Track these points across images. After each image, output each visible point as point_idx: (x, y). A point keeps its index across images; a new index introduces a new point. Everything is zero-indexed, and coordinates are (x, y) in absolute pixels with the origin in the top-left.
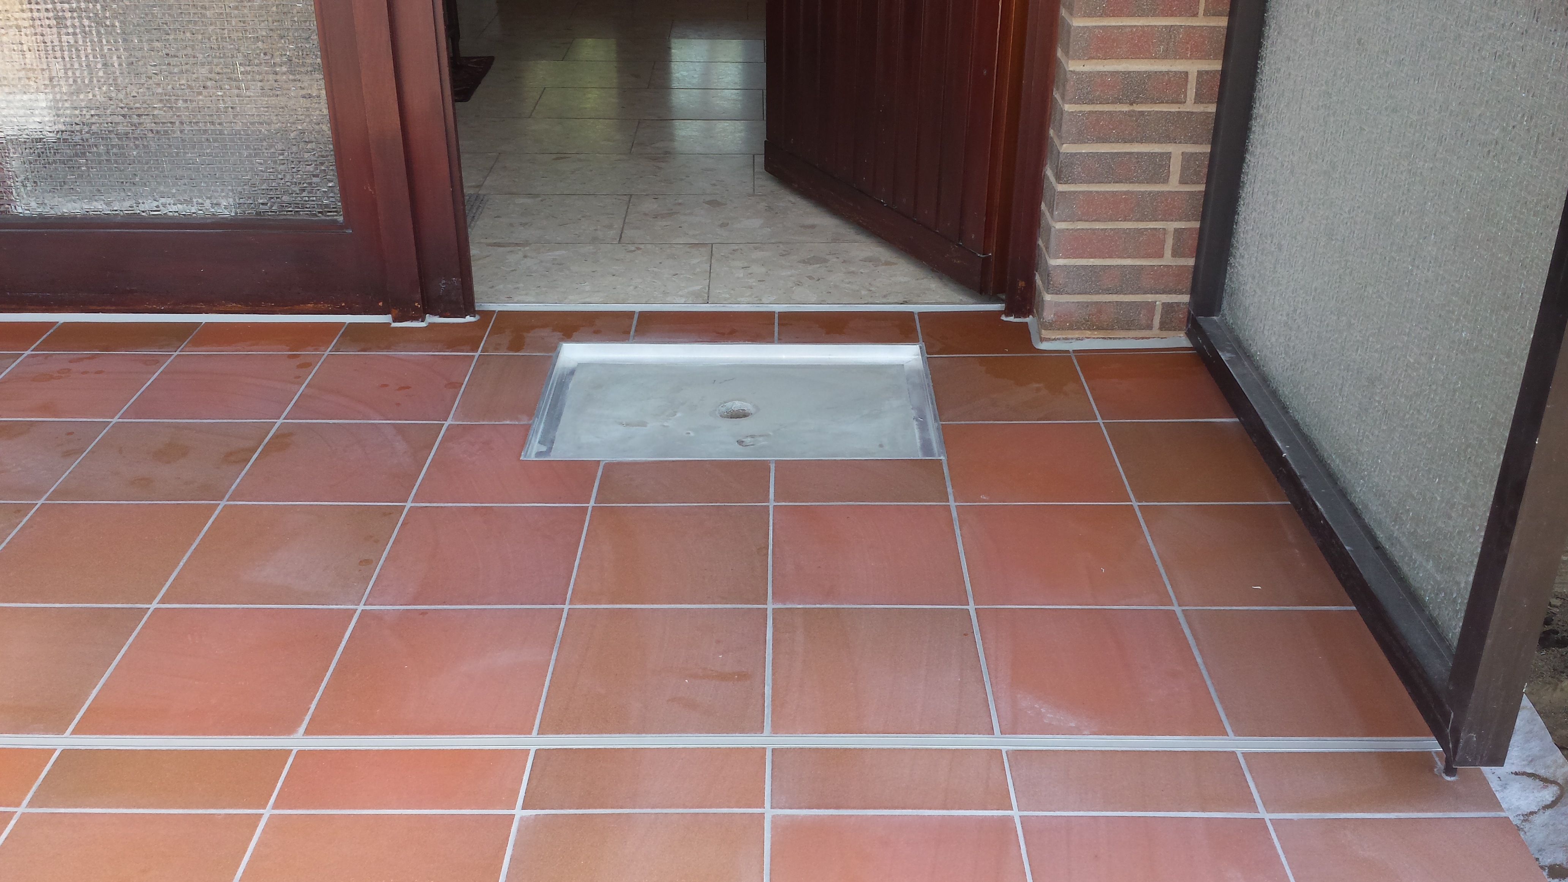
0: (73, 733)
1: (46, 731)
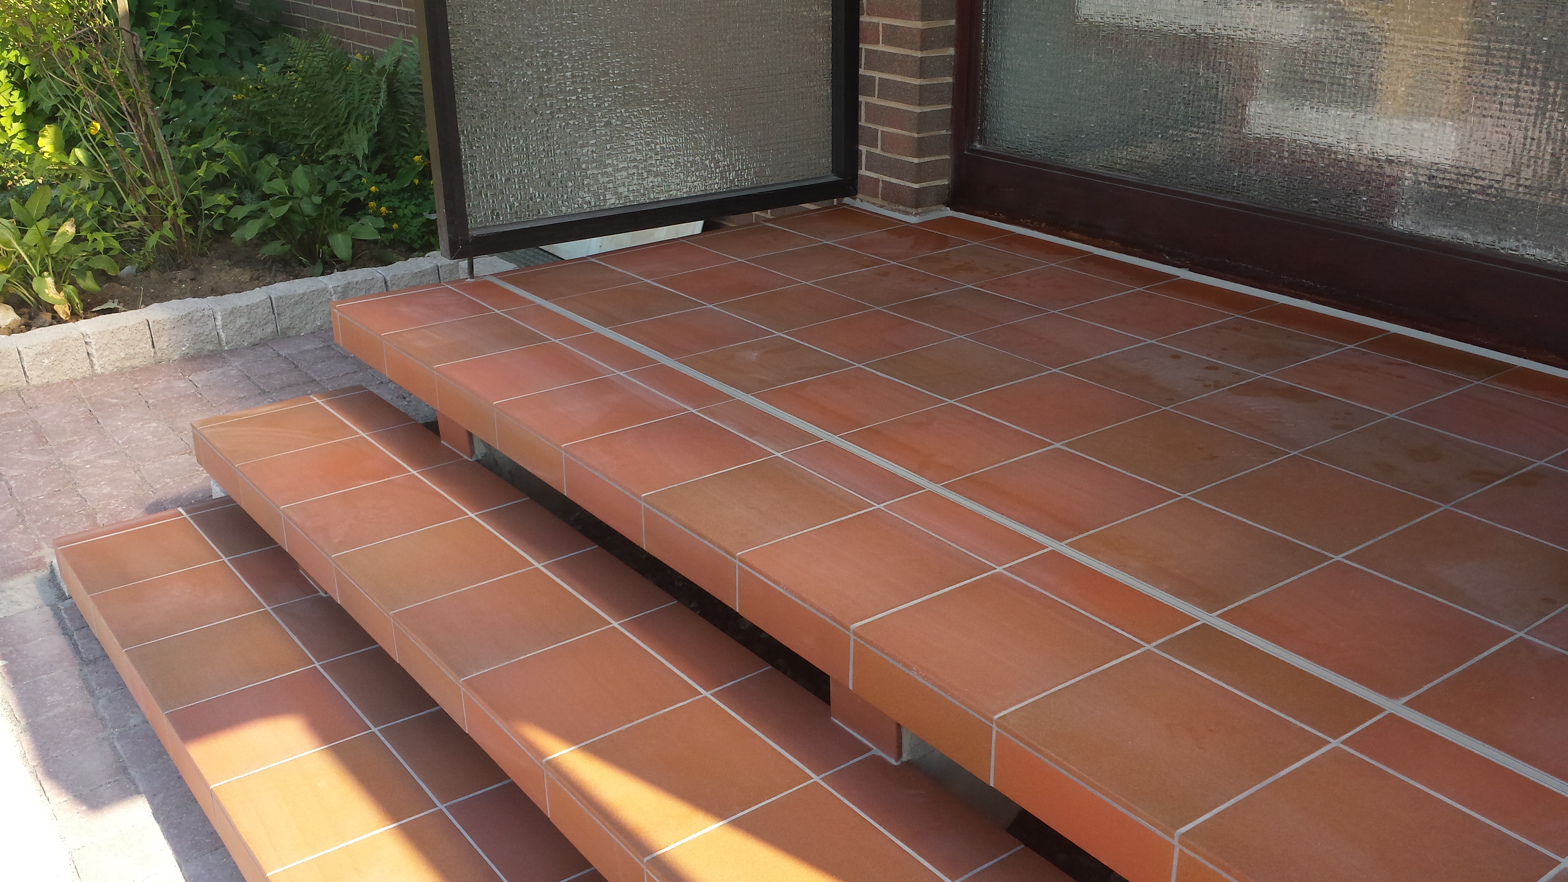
0: (1218, 616)
1: (1200, 606)
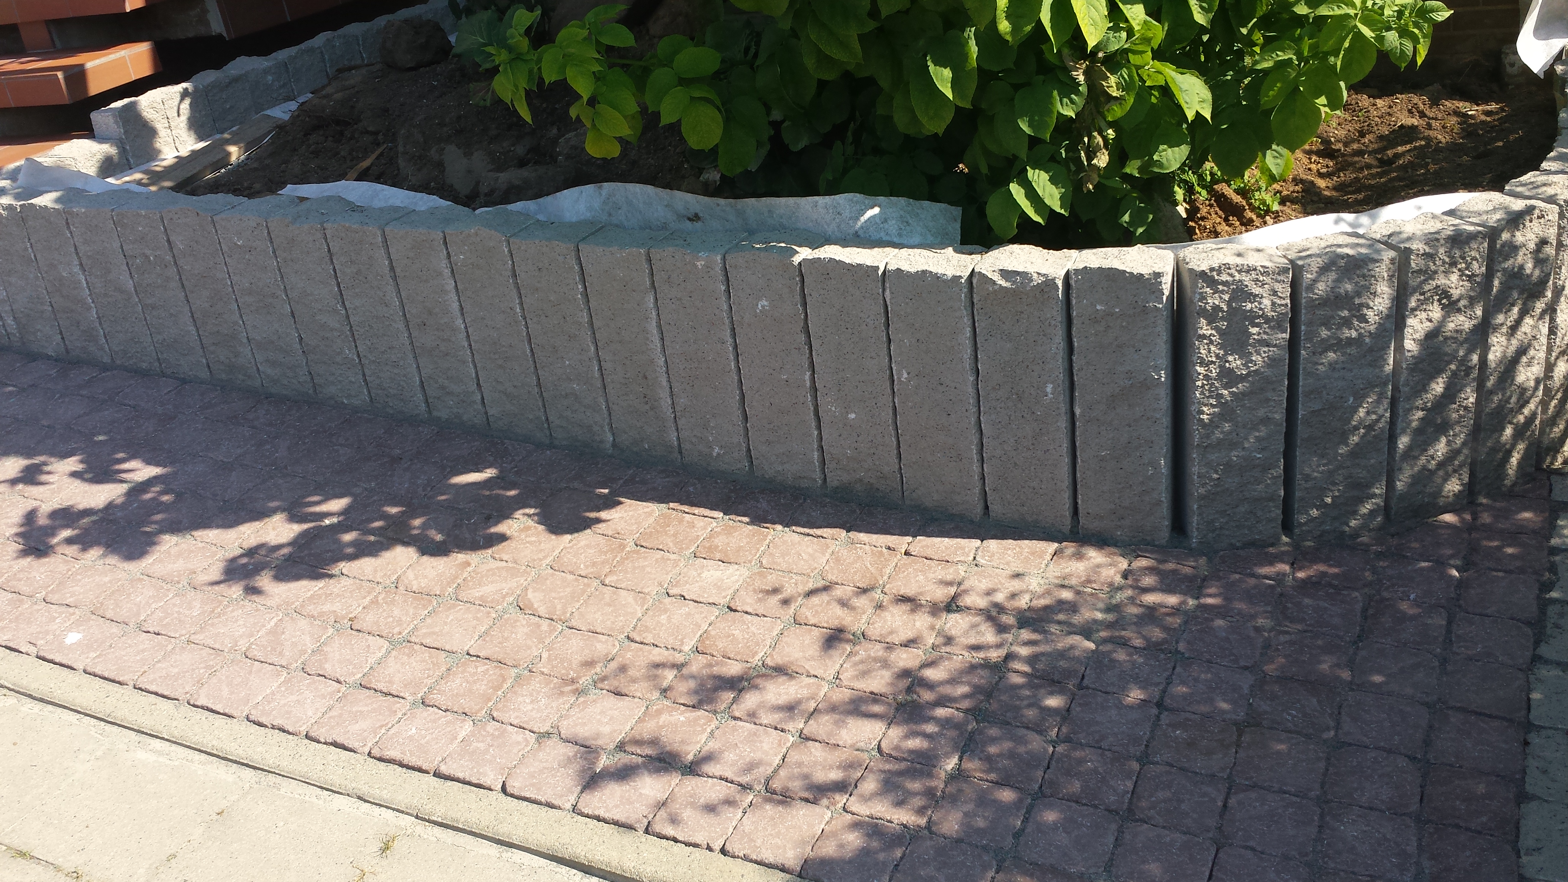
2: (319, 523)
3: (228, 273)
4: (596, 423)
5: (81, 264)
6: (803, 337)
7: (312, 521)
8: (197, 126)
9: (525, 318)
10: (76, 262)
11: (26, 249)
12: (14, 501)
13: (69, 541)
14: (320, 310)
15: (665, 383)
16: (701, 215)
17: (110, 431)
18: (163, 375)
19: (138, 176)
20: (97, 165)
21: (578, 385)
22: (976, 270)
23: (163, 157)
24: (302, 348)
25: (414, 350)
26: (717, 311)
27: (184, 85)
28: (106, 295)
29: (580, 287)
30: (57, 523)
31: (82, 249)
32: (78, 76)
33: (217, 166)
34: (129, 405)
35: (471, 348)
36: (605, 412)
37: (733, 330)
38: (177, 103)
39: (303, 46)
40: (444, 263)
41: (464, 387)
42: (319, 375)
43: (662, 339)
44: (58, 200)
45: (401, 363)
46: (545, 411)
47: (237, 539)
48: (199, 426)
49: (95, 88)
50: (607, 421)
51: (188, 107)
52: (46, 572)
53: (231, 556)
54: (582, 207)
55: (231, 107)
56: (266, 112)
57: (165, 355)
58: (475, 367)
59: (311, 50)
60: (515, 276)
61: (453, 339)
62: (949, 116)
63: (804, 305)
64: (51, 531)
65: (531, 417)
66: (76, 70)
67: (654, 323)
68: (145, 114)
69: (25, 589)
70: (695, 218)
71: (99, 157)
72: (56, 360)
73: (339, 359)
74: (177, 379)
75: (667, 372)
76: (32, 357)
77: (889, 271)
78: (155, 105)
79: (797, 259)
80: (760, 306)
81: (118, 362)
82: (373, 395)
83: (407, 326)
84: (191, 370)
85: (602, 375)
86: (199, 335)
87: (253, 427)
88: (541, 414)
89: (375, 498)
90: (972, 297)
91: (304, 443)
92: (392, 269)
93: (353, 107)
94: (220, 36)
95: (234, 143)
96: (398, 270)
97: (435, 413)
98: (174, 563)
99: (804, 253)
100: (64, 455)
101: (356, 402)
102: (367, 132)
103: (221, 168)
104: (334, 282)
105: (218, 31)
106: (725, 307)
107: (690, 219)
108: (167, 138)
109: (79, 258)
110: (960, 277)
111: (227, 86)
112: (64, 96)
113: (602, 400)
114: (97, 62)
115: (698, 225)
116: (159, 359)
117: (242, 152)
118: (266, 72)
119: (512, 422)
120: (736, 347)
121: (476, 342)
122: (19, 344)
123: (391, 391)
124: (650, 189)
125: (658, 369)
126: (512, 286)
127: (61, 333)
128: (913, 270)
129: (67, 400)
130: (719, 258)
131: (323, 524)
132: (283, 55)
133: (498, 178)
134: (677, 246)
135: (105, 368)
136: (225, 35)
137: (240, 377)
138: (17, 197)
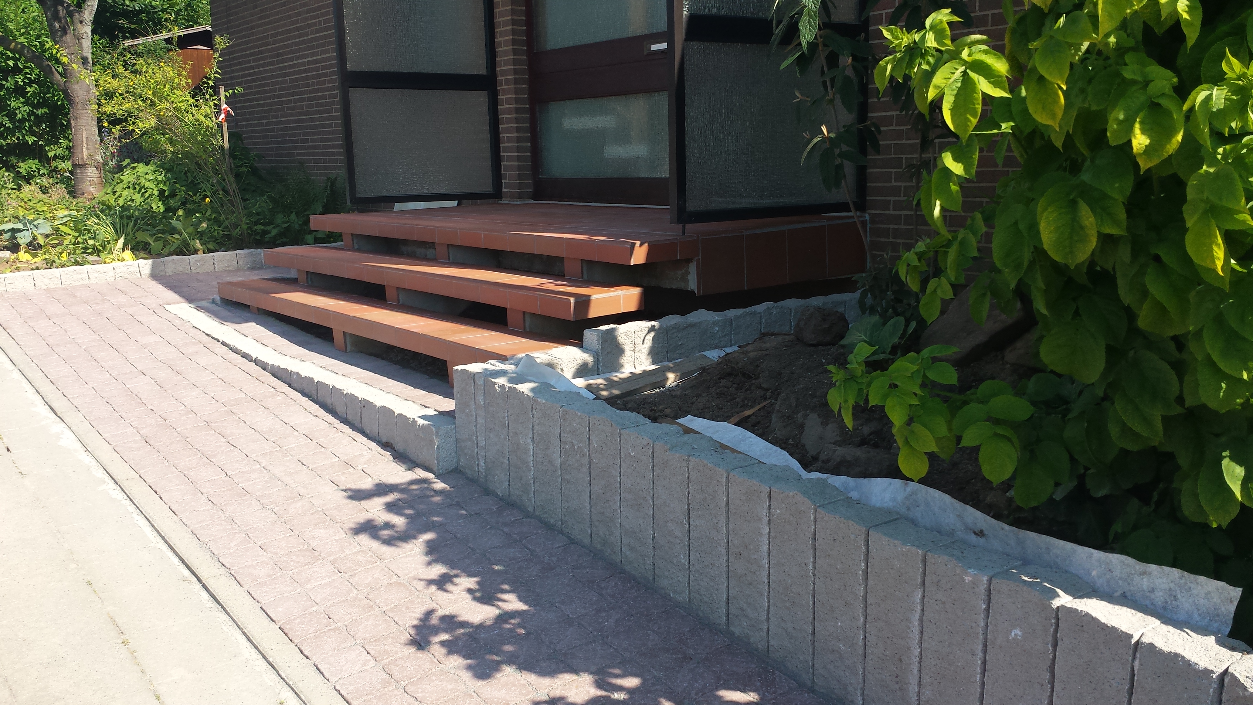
2: (609, 694)
3: (620, 473)
4: (851, 684)
5: (533, 438)
6: (1048, 676)
7: (606, 690)
8: (655, 354)
9: (814, 575)
10: (531, 436)
11: (504, 417)
12: (424, 600)
13: (443, 643)
14: (672, 520)
15: (915, 671)
16: (986, 532)
17: (508, 566)
18: (561, 532)
19: (600, 381)
20: (576, 367)
21: (844, 646)
22: (1230, 670)
23: (623, 370)
24: (654, 543)
25: (728, 572)
26: (974, 625)
27: (653, 323)
28: (542, 464)
29: (863, 564)
30: (443, 626)
31: (536, 427)
32: (584, 302)
33: (654, 386)
34: (529, 549)
35: (769, 585)
36: (861, 677)
37: (985, 646)
38: (644, 335)
39: (748, 310)
40: (765, 512)
41: (757, 615)
42: (659, 567)
43: (922, 632)
44: (533, 390)
45: (717, 579)
46: (813, 658)
47: (549, 686)
48: (566, 581)
49: (594, 312)
50: (861, 686)
51: (651, 339)
52: (416, 665)
53: (539, 699)
54: (887, 496)
55: (682, 344)
56: (704, 353)
57: (566, 518)
58: (769, 601)
59: (753, 314)
60: (814, 539)
61: (758, 573)
62: (1234, 512)
63: (1055, 646)
64: (436, 631)
65: (801, 658)
66: (584, 298)
67: (917, 617)
68: (619, 338)
69: (396, 674)
70: (980, 534)
71: (579, 362)
72: (501, 499)
73: (675, 561)
74: (569, 538)
75: (920, 663)
76: (487, 492)
77: (1142, 643)
78: (629, 333)
79: (1056, 603)
80: (1013, 634)
81: (537, 513)
82: (692, 597)
83: (728, 552)
84: (579, 535)
85: (865, 644)
86: (591, 511)
87: (601, 595)
88: (810, 659)
89: (658, 687)
90: (1221, 694)
91: (629, 620)
92: (728, 504)
93: (758, 366)
94: (693, 292)
95: (673, 372)
96: (731, 507)
97: (732, 628)
98: (499, 690)
99: (1064, 600)
100: (470, 575)
101: (679, 598)
102: (761, 387)
103: (656, 388)
104: (686, 502)
105: (692, 288)
106: (982, 624)
107: (975, 533)
108: (630, 358)
109: (533, 433)
110: (1212, 672)
111: (683, 329)
112: (571, 315)
113: (860, 667)
114: (600, 296)
115: (982, 541)
116: (562, 520)
117: (677, 379)
118: (715, 323)
119: (786, 657)
120: (984, 662)
121: (774, 582)
122: (483, 481)
123: (704, 597)
124: (947, 498)
125: (913, 658)
126: (810, 546)
127: (509, 481)
128: (1166, 649)
129: (493, 532)
130: (985, 579)
131: (612, 696)
132: (732, 313)
133: (835, 451)
134: (952, 556)
135: (528, 515)
136: (696, 292)
137: (609, 550)
138: (511, 380)
